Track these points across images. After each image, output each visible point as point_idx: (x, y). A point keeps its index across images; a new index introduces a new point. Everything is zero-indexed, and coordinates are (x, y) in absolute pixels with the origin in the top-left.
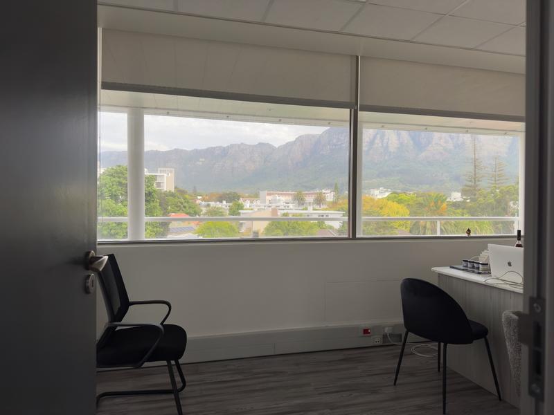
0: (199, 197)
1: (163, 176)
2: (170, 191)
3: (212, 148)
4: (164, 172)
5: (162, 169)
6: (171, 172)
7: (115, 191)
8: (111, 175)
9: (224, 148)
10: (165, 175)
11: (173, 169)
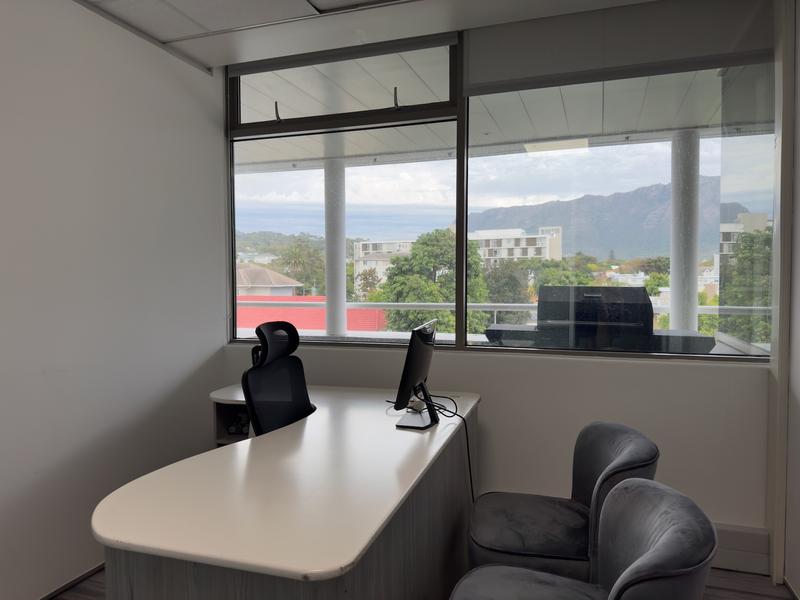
0: (614, 267)
1: (545, 238)
2: (552, 260)
3: (643, 188)
4: (548, 232)
5: (544, 228)
6: (557, 231)
7: (427, 264)
8: (425, 243)
9: (665, 186)
10: (548, 237)
11: (560, 228)
